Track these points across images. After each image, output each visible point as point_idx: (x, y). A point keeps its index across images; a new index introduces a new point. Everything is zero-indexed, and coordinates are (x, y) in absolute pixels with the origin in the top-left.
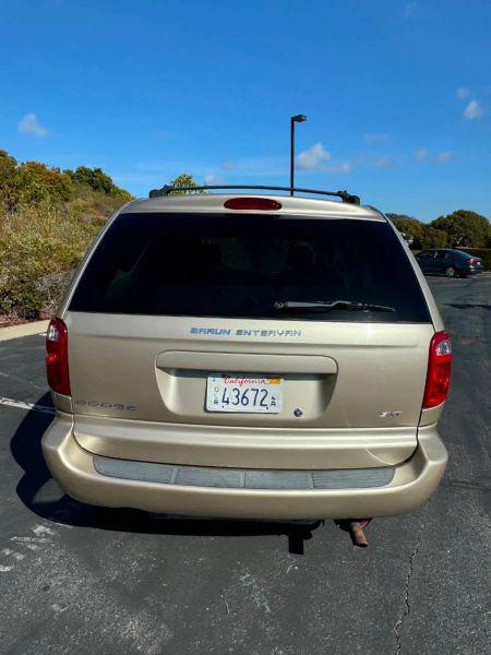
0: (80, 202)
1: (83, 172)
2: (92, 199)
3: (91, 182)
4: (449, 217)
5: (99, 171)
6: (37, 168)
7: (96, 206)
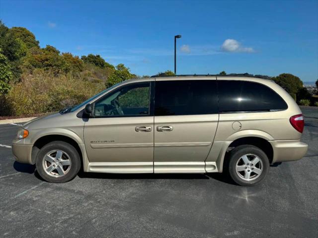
0: (87, 72)
1: (91, 56)
2: (93, 70)
3: (95, 62)
4: (277, 77)
5: (98, 56)
6: (68, 56)
7: (95, 73)
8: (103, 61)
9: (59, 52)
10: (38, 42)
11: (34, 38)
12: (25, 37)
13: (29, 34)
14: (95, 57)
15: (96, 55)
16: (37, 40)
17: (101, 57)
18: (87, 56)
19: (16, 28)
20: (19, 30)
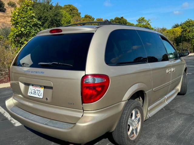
1: (116, 19)
3: (119, 22)
5: (122, 18)
8: (126, 21)
9: (94, 19)
10: (80, 13)
11: (77, 11)
12: (72, 11)
13: (74, 9)
14: (119, 18)
15: (120, 18)
16: (79, 12)
17: (124, 18)
18: (114, 19)
19: (66, 5)
20: (68, 6)
